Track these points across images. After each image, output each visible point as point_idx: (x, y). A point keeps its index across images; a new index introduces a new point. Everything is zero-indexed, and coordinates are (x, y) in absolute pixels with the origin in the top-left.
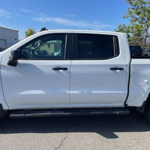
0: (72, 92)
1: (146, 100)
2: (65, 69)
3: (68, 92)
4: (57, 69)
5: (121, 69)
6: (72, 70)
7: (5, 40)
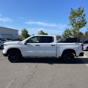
0: (41, 52)
1: (62, 54)
2: (39, 45)
3: (40, 52)
4: (37, 45)
5: (54, 46)
6: (41, 46)
7: (12, 35)
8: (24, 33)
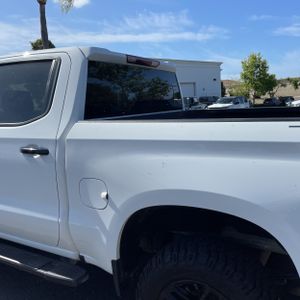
7: (194, 84)
8: (252, 73)
